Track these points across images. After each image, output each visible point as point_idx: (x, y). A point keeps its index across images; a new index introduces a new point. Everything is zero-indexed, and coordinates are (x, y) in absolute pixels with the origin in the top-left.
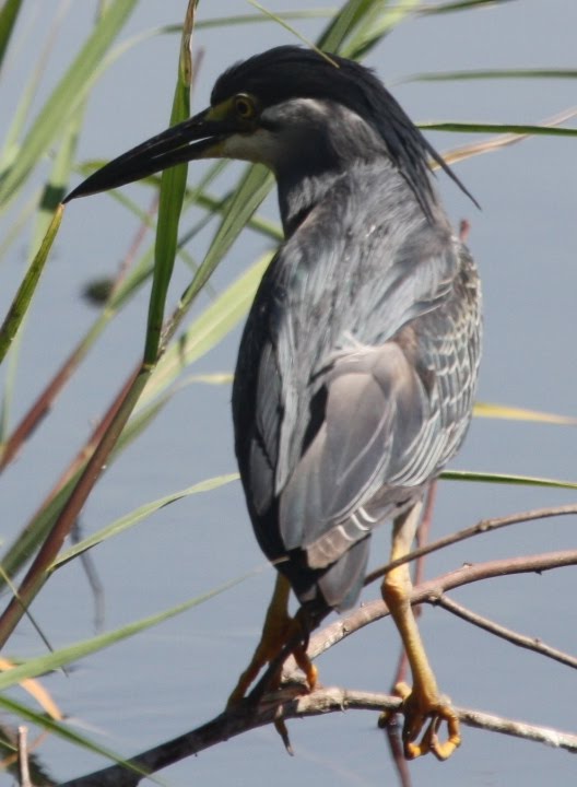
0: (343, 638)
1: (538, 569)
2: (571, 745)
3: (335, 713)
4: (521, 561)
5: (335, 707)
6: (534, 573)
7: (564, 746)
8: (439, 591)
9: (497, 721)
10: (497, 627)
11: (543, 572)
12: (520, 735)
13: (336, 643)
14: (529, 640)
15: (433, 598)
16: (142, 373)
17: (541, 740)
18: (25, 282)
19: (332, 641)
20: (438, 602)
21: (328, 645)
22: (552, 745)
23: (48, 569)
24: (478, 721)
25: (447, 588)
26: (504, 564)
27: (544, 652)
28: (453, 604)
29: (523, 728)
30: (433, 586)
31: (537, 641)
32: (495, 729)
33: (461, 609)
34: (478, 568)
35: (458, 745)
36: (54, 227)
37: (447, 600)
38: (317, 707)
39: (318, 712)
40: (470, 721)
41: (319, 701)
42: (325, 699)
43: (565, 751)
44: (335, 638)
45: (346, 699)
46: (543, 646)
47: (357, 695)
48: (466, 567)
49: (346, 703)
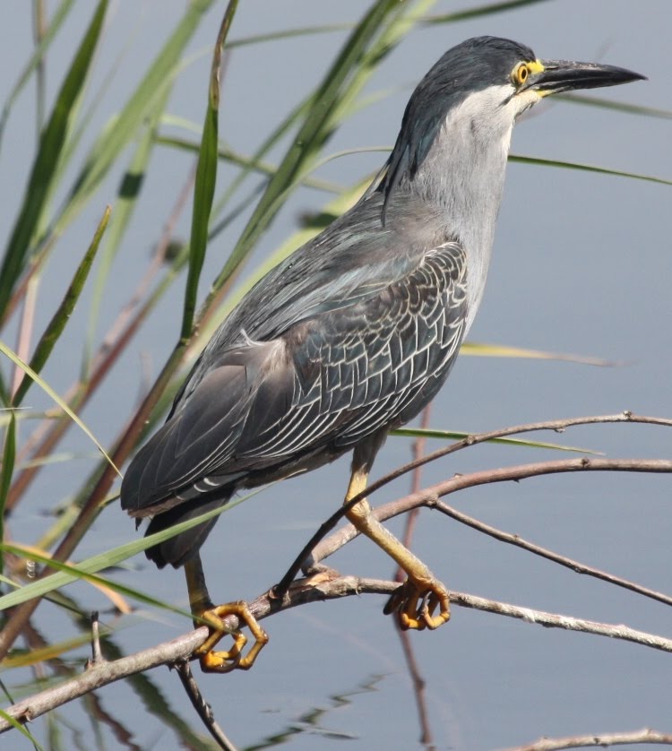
0: (357, 535)
1: (516, 478)
2: (545, 620)
3: (352, 597)
4: (502, 472)
5: (351, 592)
6: (512, 481)
7: (539, 622)
8: (435, 497)
9: (483, 602)
10: (483, 525)
11: (520, 480)
12: (503, 613)
13: (351, 540)
14: (509, 536)
15: (430, 503)
16: (181, 347)
17: (520, 617)
18: (80, 269)
19: (348, 538)
20: (435, 506)
21: (344, 542)
22: (530, 621)
23: (100, 506)
24: (468, 601)
25: (442, 494)
26: (488, 474)
27: (522, 545)
28: (447, 507)
29: (505, 607)
30: (430, 493)
31: (516, 536)
32: (483, 608)
33: (454, 511)
34: (467, 478)
35: (447, 620)
36: (103, 224)
37: (442, 504)
38: (337, 592)
39: (338, 596)
40: (462, 602)
41: (338, 587)
42: (343, 585)
43: (541, 625)
44: (350, 535)
45: (360, 585)
46: (521, 540)
47: (369, 582)
48: (457, 476)
49: (360, 588)
